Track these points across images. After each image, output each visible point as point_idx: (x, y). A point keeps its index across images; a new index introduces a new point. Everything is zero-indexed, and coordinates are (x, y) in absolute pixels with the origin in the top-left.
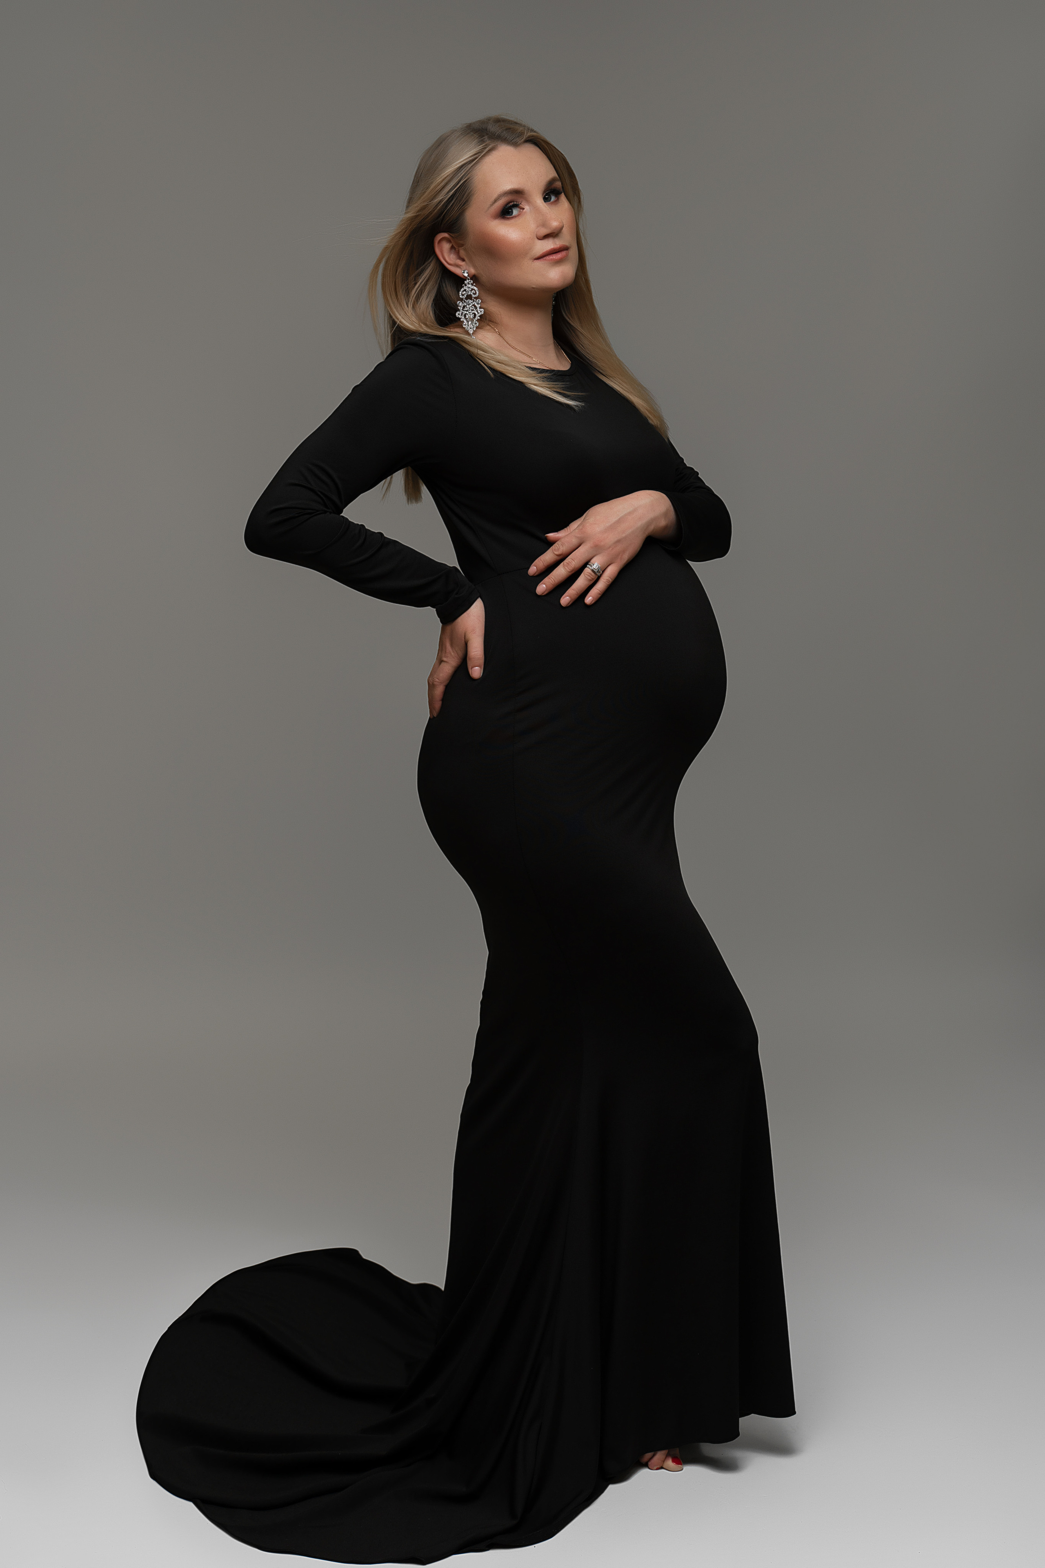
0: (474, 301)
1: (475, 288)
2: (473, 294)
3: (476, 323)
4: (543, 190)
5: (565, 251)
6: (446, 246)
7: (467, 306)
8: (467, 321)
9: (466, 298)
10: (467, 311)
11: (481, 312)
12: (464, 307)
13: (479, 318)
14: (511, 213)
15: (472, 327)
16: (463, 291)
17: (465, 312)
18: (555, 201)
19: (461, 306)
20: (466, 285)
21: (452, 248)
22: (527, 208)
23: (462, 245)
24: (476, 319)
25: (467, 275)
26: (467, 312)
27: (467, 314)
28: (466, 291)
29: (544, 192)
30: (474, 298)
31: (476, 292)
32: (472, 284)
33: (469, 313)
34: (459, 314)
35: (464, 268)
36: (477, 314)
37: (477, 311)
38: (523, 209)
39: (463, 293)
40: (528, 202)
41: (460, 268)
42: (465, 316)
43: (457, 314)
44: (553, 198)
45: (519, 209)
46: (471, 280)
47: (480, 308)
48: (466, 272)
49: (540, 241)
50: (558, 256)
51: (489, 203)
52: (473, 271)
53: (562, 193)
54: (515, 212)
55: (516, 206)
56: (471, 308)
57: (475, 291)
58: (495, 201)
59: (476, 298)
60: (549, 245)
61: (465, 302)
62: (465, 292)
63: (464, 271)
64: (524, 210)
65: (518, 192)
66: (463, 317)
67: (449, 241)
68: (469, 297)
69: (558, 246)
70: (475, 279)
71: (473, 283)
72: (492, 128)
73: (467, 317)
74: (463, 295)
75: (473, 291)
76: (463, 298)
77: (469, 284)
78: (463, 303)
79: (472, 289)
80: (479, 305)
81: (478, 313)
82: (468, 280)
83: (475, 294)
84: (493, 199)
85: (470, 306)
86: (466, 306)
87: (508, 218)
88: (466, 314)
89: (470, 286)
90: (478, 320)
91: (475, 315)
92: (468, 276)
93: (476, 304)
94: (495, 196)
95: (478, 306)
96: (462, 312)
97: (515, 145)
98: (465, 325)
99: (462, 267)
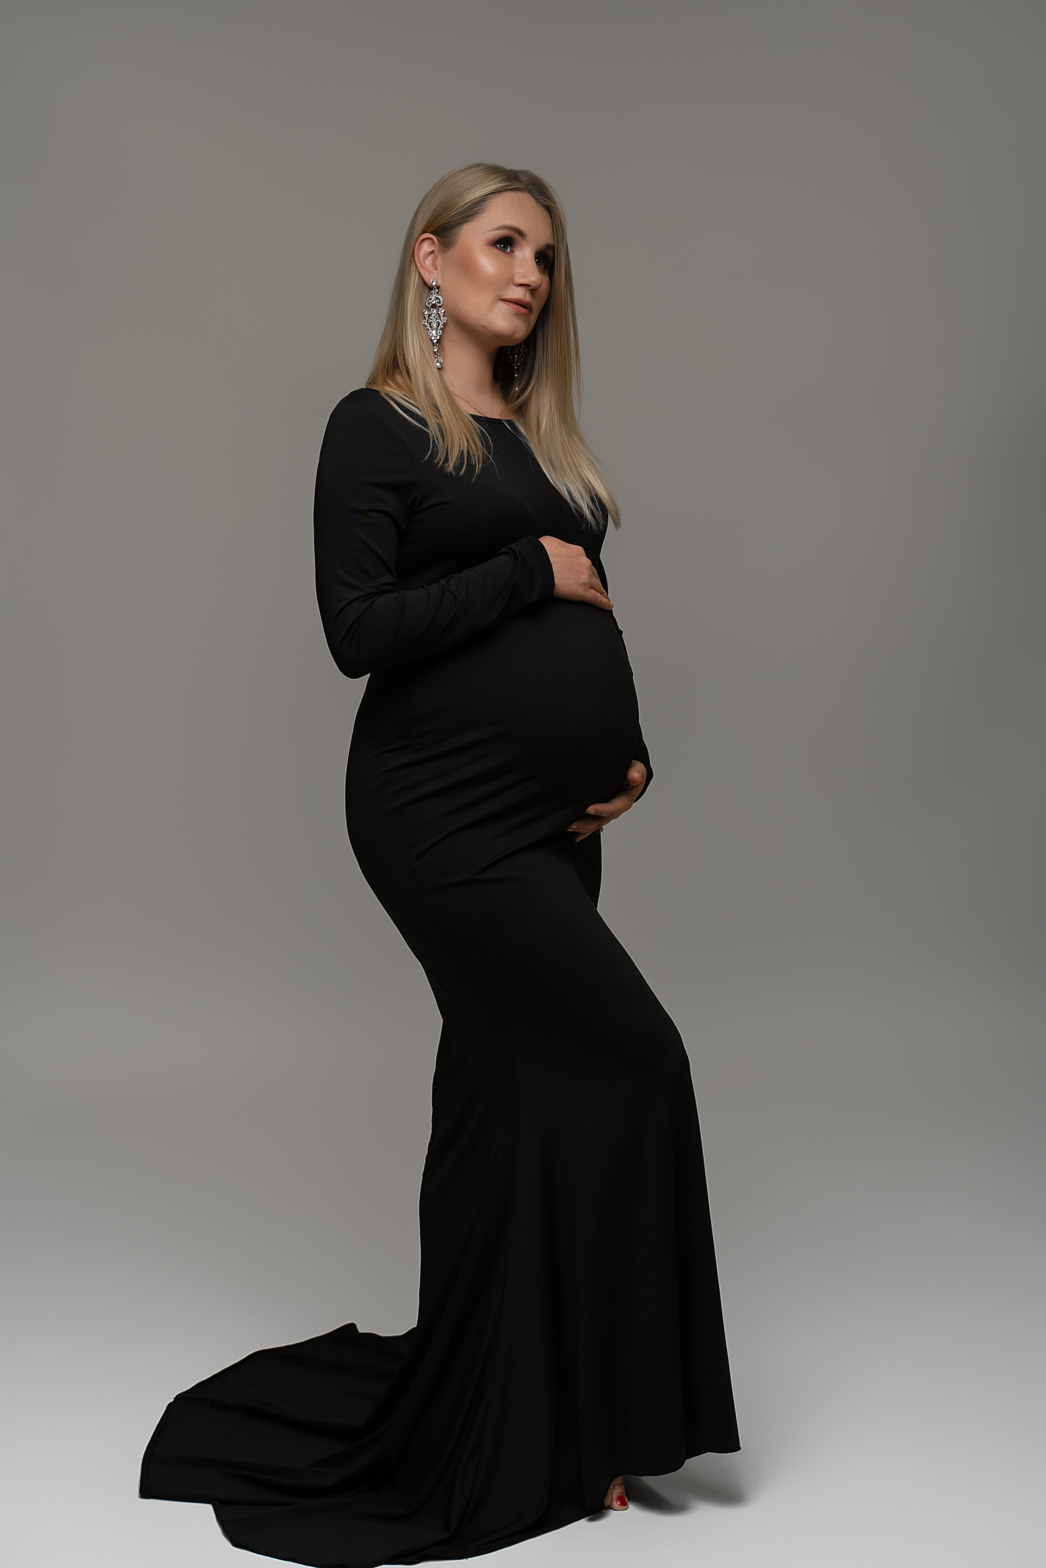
0: (438, 310)
1: (440, 297)
3: (439, 332)
4: (538, 249)
6: (428, 247)
7: (433, 315)
8: (432, 329)
9: (432, 307)
12: (429, 315)
13: (442, 326)
14: (504, 247)
15: (436, 335)
16: (429, 300)
17: (431, 321)
19: (427, 315)
20: (432, 294)
21: (433, 251)
22: (520, 252)
23: (444, 253)
24: (440, 327)
28: (432, 300)
33: (434, 321)
34: (425, 323)
35: (435, 276)
37: (441, 320)
40: (523, 248)
41: (432, 275)
42: (430, 325)
45: (514, 248)
47: (443, 316)
48: (435, 281)
51: (488, 229)
52: (440, 282)
54: (509, 249)
55: (513, 245)
56: (435, 317)
57: (439, 299)
58: (495, 230)
59: (440, 307)
60: (520, 294)
61: (430, 310)
64: (513, 252)
65: (519, 233)
67: (434, 243)
68: (434, 306)
69: (526, 300)
71: (439, 293)
73: (432, 325)
74: (429, 304)
75: (438, 301)
76: (429, 307)
77: (435, 293)
78: (428, 311)
79: (437, 298)
80: (443, 314)
82: (435, 289)
83: (439, 303)
84: (496, 226)
85: (435, 314)
86: (431, 315)
87: (499, 251)
91: (439, 323)
92: (436, 285)
93: (440, 313)
94: (500, 224)
96: (428, 321)
98: (430, 333)
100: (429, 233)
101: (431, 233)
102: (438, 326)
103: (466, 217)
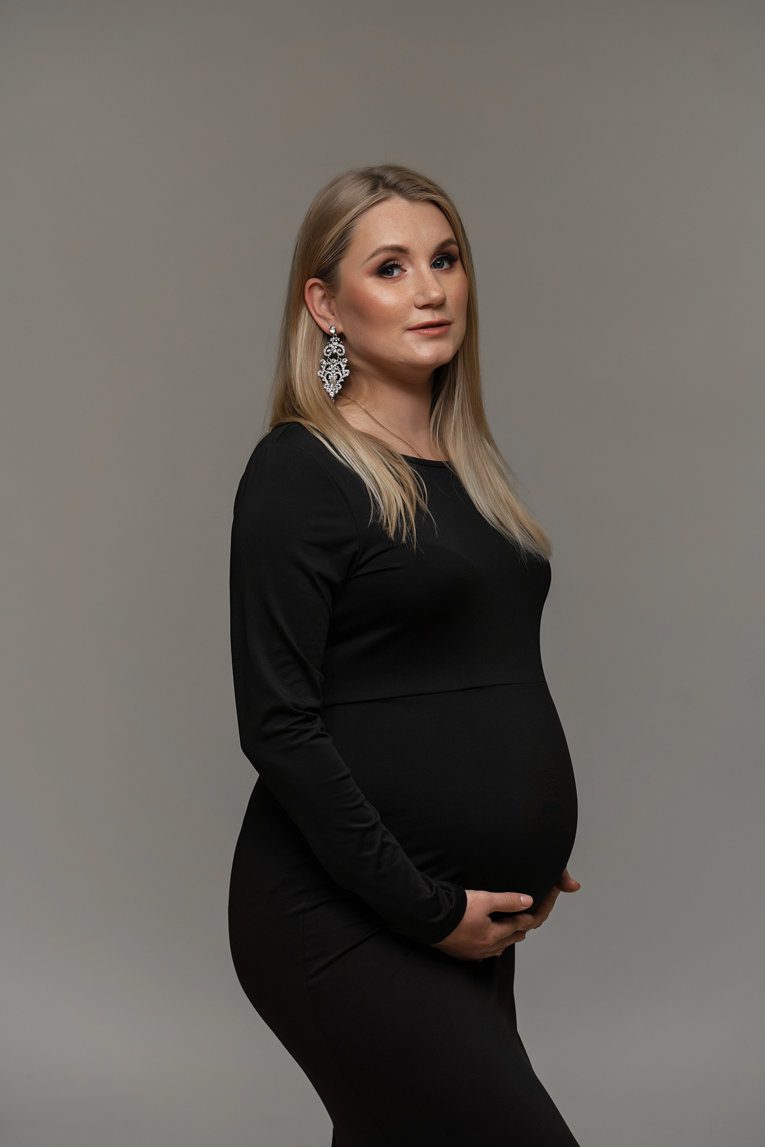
0: (339, 360)
1: (341, 346)
2: (339, 352)
3: (339, 386)
4: (433, 253)
5: (446, 326)
6: (318, 293)
7: (332, 366)
8: (329, 382)
9: (331, 357)
10: (330, 371)
11: (346, 373)
12: (328, 366)
13: (343, 380)
14: (391, 274)
15: (334, 390)
16: (328, 349)
17: (329, 372)
18: (446, 269)
19: (324, 365)
20: (331, 343)
21: (324, 297)
22: (410, 270)
23: (333, 297)
24: (339, 381)
25: (334, 331)
26: (331, 373)
27: (330, 374)
28: (331, 349)
29: (434, 255)
30: (340, 357)
31: (342, 351)
32: (339, 342)
33: (333, 373)
34: (321, 373)
35: (332, 323)
36: (341, 375)
37: (342, 372)
38: (406, 271)
39: (328, 351)
40: (412, 263)
41: (328, 322)
42: (327, 377)
43: (319, 373)
44: (446, 265)
45: (400, 271)
46: (338, 337)
47: (346, 368)
48: (333, 328)
49: (417, 310)
50: (435, 331)
51: (366, 256)
52: (341, 328)
53: (456, 260)
54: (396, 273)
55: (397, 266)
56: (335, 368)
57: (342, 349)
58: (373, 255)
59: (342, 357)
60: (427, 317)
61: (329, 361)
62: (329, 350)
63: (331, 327)
64: (406, 273)
65: (401, 250)
66: (325, 377)
67: (321, 287)
68: (334, 356)
69: (437, 320)
70: (342, 337)
71: (340, 340)
72: (390, 177)
73: (330, 378)
74: (327, 353)
75: (339, 350)
76: (327, 357)
77: (335, 341)
78: (326, 362)
79: (338, 348)
80: (345, 365)
81: (343, 375)
82: (335, 337)
83: (342, 352)
84: (371, 253)
85: (335, 365)
86: (330, 365)
87: (385, 278)
88: (328, 374)
89: (336, 343)
90: (341, 383)
91: (339, 376)
92: (335, 333)
93: (341, 364)
94: (374, 249)
95: (343, 366)
96: (325, 372)
97: (412, 199)
98: (326, 386)
99: (329, 321)
100: (312, 278)
101: (315, 277)
102: (338, 379)
103: (339, 253)
